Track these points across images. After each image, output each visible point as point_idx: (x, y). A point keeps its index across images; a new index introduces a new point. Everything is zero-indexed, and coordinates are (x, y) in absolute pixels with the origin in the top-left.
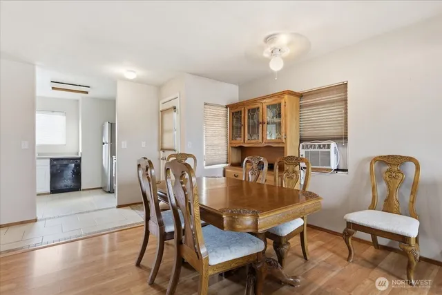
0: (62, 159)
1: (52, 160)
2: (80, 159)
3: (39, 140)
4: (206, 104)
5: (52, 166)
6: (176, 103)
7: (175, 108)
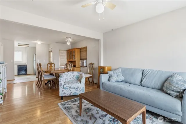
0: (21, 65)
1: (18, 65)
2: (27, 65)
3: (15, 60)
4: (60, 50)
5: (18, 67)
6: (52, 50)
7: (52, 51)
